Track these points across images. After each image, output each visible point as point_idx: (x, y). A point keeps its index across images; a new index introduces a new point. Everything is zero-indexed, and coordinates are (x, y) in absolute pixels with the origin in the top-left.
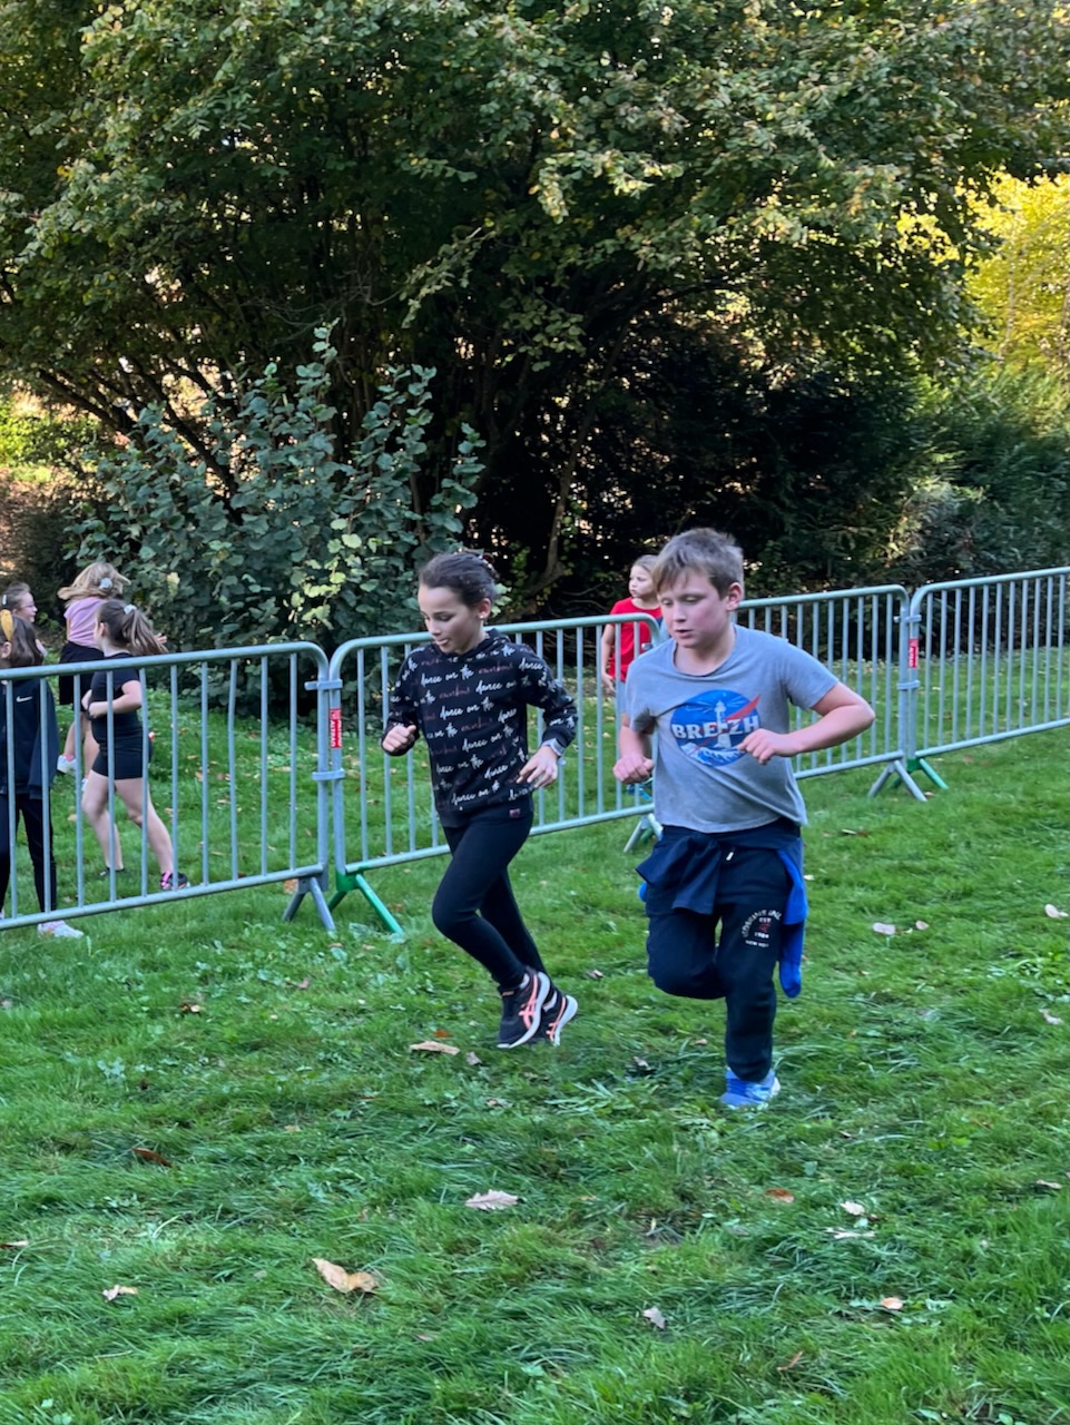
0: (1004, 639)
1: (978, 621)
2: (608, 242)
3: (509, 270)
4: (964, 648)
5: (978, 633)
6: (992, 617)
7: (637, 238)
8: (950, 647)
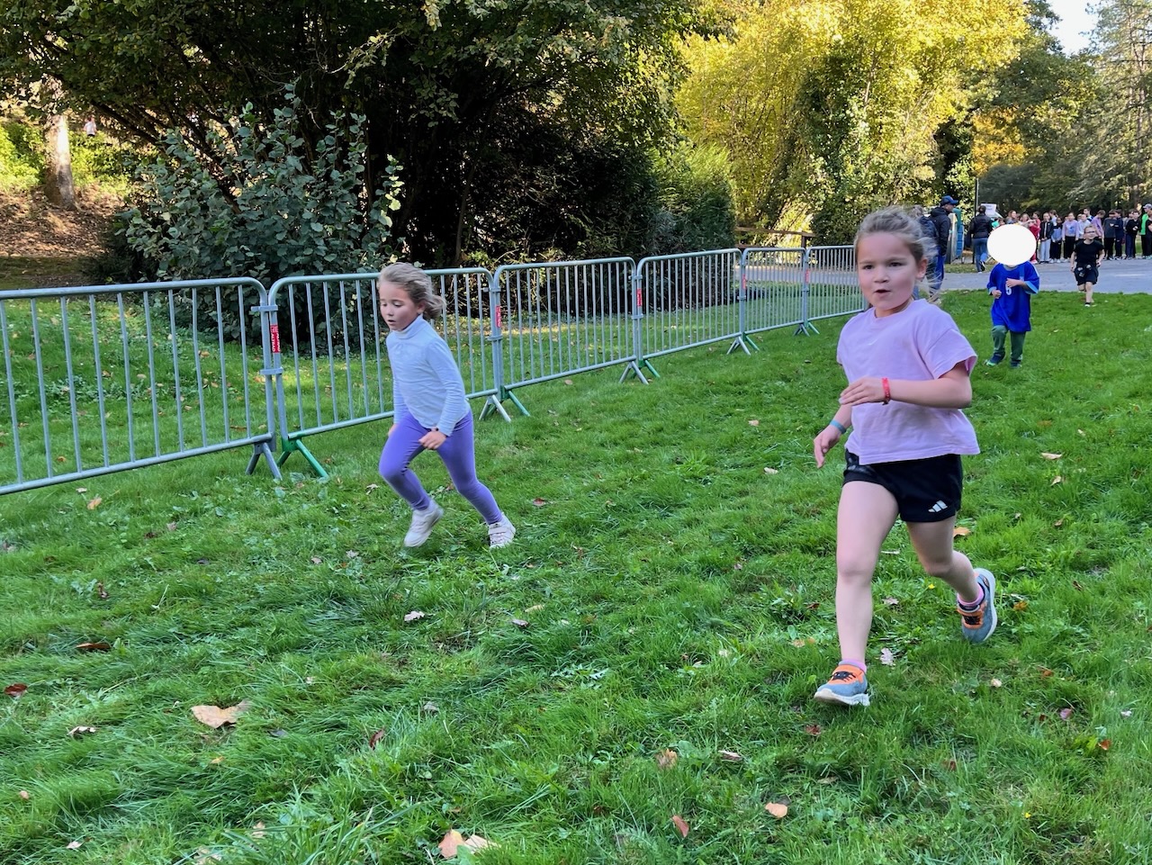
0: (700, 301)
1: (687, 291)
2: (471, 47)
3: (414, 59)
4: (680, 306)
5: (687, 297)
6: (694, 288)
7: (488, 46)
8: (673, 305)
